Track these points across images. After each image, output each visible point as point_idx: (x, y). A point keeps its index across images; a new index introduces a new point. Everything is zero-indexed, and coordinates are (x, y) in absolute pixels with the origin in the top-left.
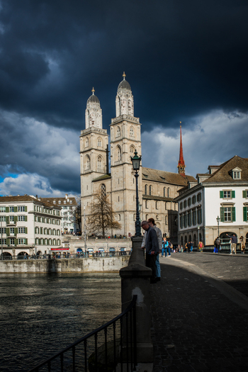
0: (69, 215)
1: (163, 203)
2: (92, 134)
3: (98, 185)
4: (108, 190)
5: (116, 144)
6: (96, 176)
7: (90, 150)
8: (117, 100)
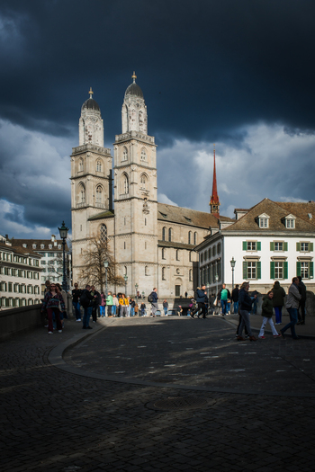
0: (56, 266)
1: (186, 253)
2: (89, 154)
3: (96, 224)
4: (110, 232)
5: (122, 171)
6: (95, 212)
7: (85, 176)
8: (124, 111)
